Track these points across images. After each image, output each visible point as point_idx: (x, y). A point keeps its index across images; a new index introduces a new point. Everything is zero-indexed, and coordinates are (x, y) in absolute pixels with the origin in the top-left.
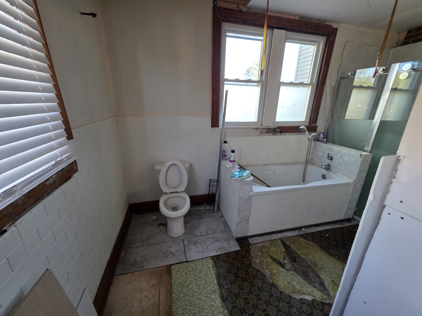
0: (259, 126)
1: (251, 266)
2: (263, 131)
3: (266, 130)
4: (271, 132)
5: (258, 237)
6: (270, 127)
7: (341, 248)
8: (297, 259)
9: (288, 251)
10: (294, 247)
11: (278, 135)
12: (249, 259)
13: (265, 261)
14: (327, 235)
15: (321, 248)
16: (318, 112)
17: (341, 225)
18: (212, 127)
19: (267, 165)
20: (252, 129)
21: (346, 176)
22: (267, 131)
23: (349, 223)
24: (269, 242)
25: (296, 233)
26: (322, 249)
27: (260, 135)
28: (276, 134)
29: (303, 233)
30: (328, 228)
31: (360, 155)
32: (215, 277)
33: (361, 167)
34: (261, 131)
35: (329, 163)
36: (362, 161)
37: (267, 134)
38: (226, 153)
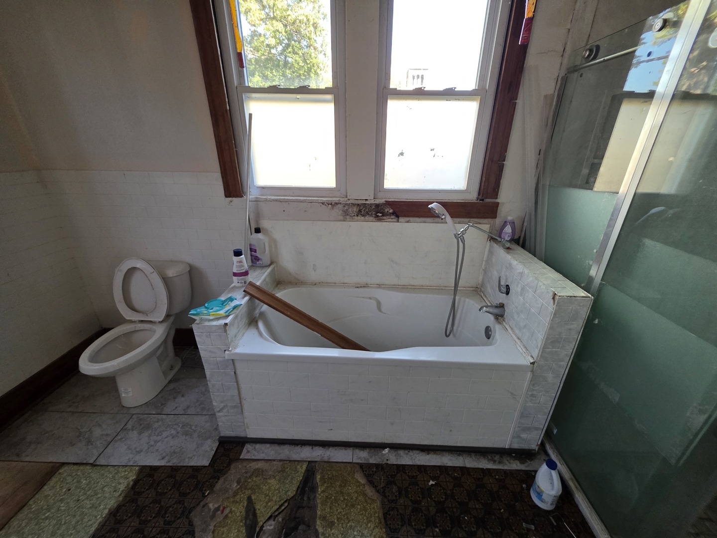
0: (338, 199)
1: (190, 513)
2: (350, 210)
3: (355, 209)
4: (370, 213)
5: (268, 445)
6: (367, 202)
7: (437, 530)
8: (301, 527)
9: (302, 499)
10: (323, 492)
11: (390, 220)
12: (204, 494)
13: (227, 511)
14: (431, 482)
15: (385, 515)
16: (501, 168)
17: (494, 461)
18: (226, 196)
19: (366, 286)
20: (322, 205)
21: (524, 345)
22: (360, 211)
23: (522, 463)
24: (281, 463)
25: (362, 456)
26: (385, 519)
27: (341, 218)
28: (384, 219)
29: (374, 462)
30: (450, 464)
31: (551, 295)
32: (104, 516)
33: (551, 328)
34: (343, 211)
35: (504, 303)
36: (555, 314)
37: (360, 218)
38: (258, 254)
